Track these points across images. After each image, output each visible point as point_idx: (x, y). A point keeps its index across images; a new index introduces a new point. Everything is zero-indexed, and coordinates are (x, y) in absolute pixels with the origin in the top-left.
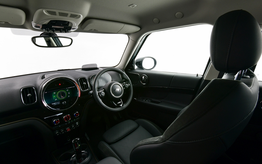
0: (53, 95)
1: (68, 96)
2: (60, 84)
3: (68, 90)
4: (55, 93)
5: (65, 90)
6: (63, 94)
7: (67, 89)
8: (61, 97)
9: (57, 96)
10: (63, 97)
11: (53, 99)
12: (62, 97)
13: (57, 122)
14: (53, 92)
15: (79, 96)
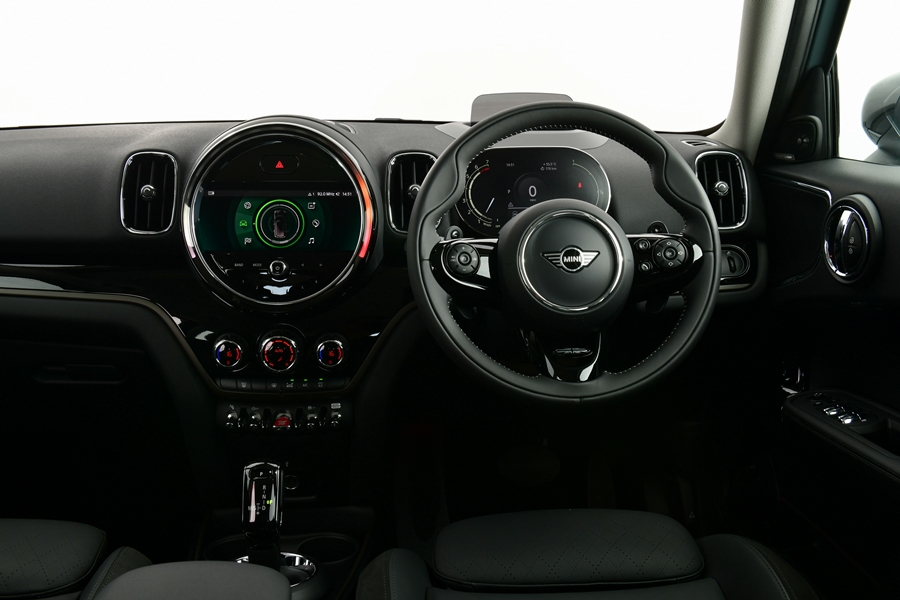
0: (238, 214)
1: (305, 237)
2: (280, 165)
3: (312, 206)
4: (248, 205)
5: (302, 201)
6: (286, 221)
7: (312, 199)
8: (271, 236)
9: (256, 224)
10: (282, 235)
11: (238, 232)
12: (276, 234)
13: (229, 354)
14: (240, 199)
15: (362, 255)
